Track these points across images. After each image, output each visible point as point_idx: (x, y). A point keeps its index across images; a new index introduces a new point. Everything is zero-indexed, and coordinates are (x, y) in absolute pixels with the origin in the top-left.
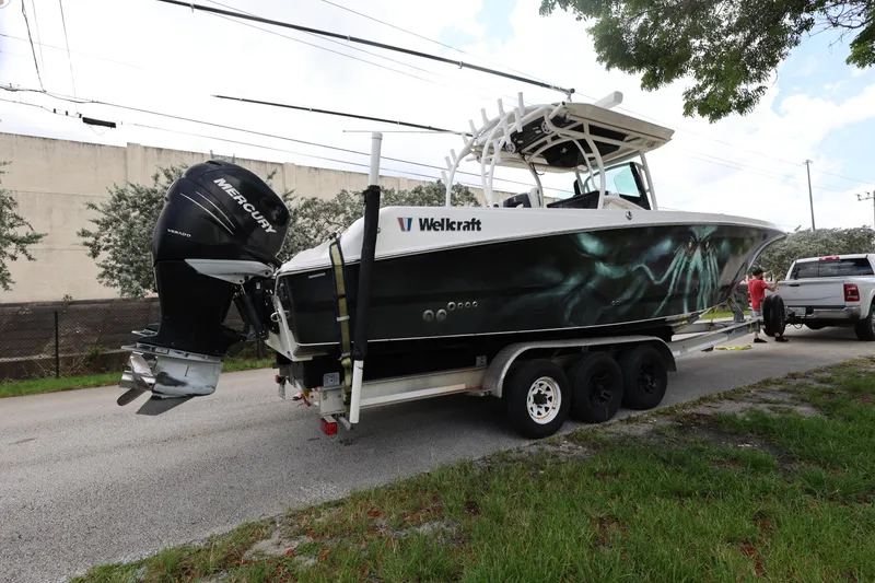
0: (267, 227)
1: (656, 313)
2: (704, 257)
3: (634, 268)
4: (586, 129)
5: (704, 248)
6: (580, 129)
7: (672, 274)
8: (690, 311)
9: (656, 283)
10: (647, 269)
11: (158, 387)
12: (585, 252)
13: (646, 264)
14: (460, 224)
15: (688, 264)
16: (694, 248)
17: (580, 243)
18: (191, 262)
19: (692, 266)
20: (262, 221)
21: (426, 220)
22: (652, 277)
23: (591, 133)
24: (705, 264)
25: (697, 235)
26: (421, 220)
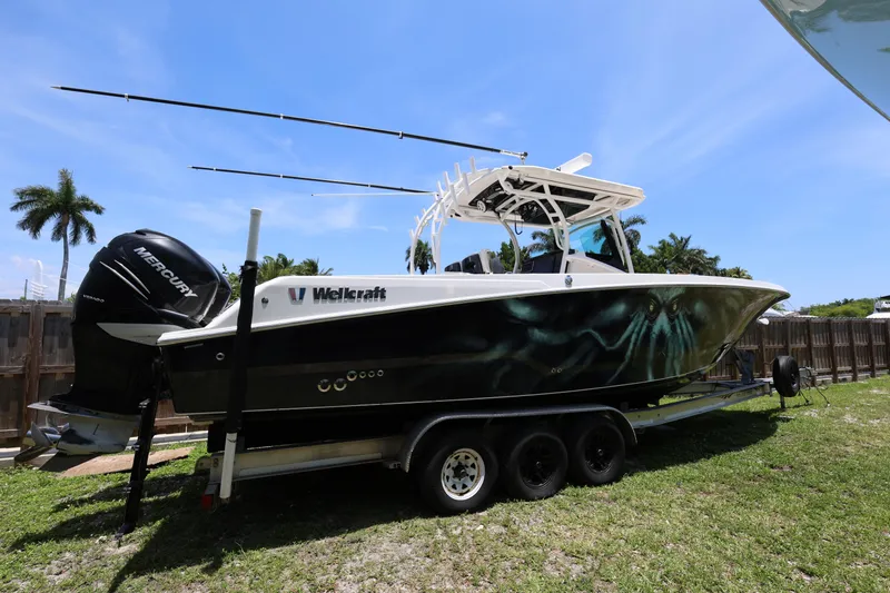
0: (186, 292)
1: (610, 380)
2: (671, 320)
3: (579, 334)
4: (547, 189)
5: (670, 311)
6: (541, 189)
7: (629, 337)
8: (655, 377)
9: (608, 348)
10: (596, 334)
11: (63, 444)
12: (515, 318)
13: (595, 329)
14: (360, 293)
15: (649, 329)
16: (657, 312)
17: (507, 309)
18: (102, 325)
19: (656, 329)
20: (181, 286)
21: (322, 289)
22: (603, 343)
23: (552, 193)
24: (673, 328)
25: (659, 297)
26: (315, 289)
